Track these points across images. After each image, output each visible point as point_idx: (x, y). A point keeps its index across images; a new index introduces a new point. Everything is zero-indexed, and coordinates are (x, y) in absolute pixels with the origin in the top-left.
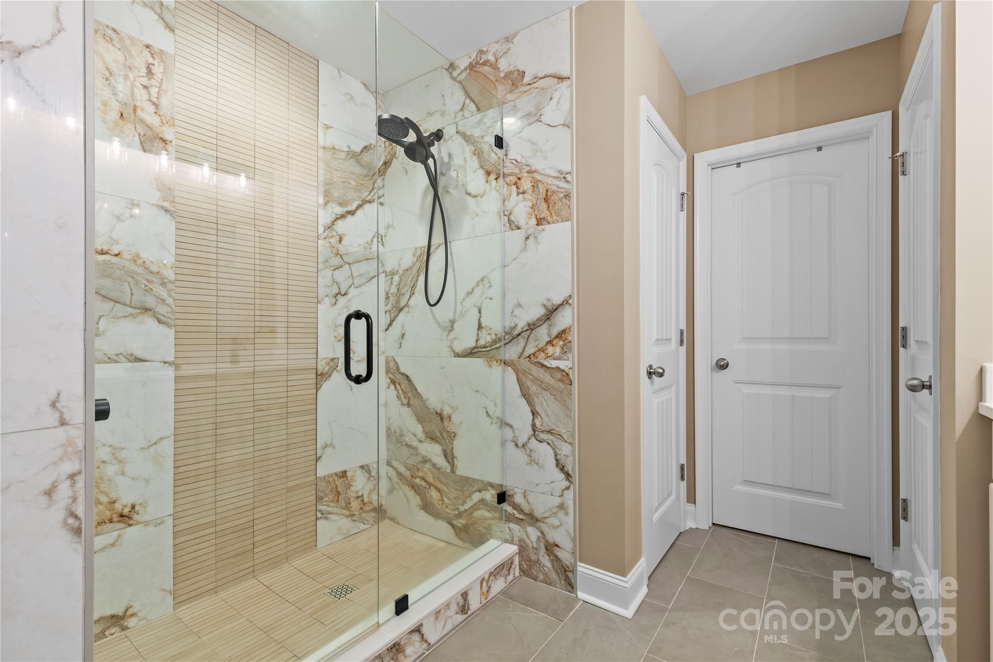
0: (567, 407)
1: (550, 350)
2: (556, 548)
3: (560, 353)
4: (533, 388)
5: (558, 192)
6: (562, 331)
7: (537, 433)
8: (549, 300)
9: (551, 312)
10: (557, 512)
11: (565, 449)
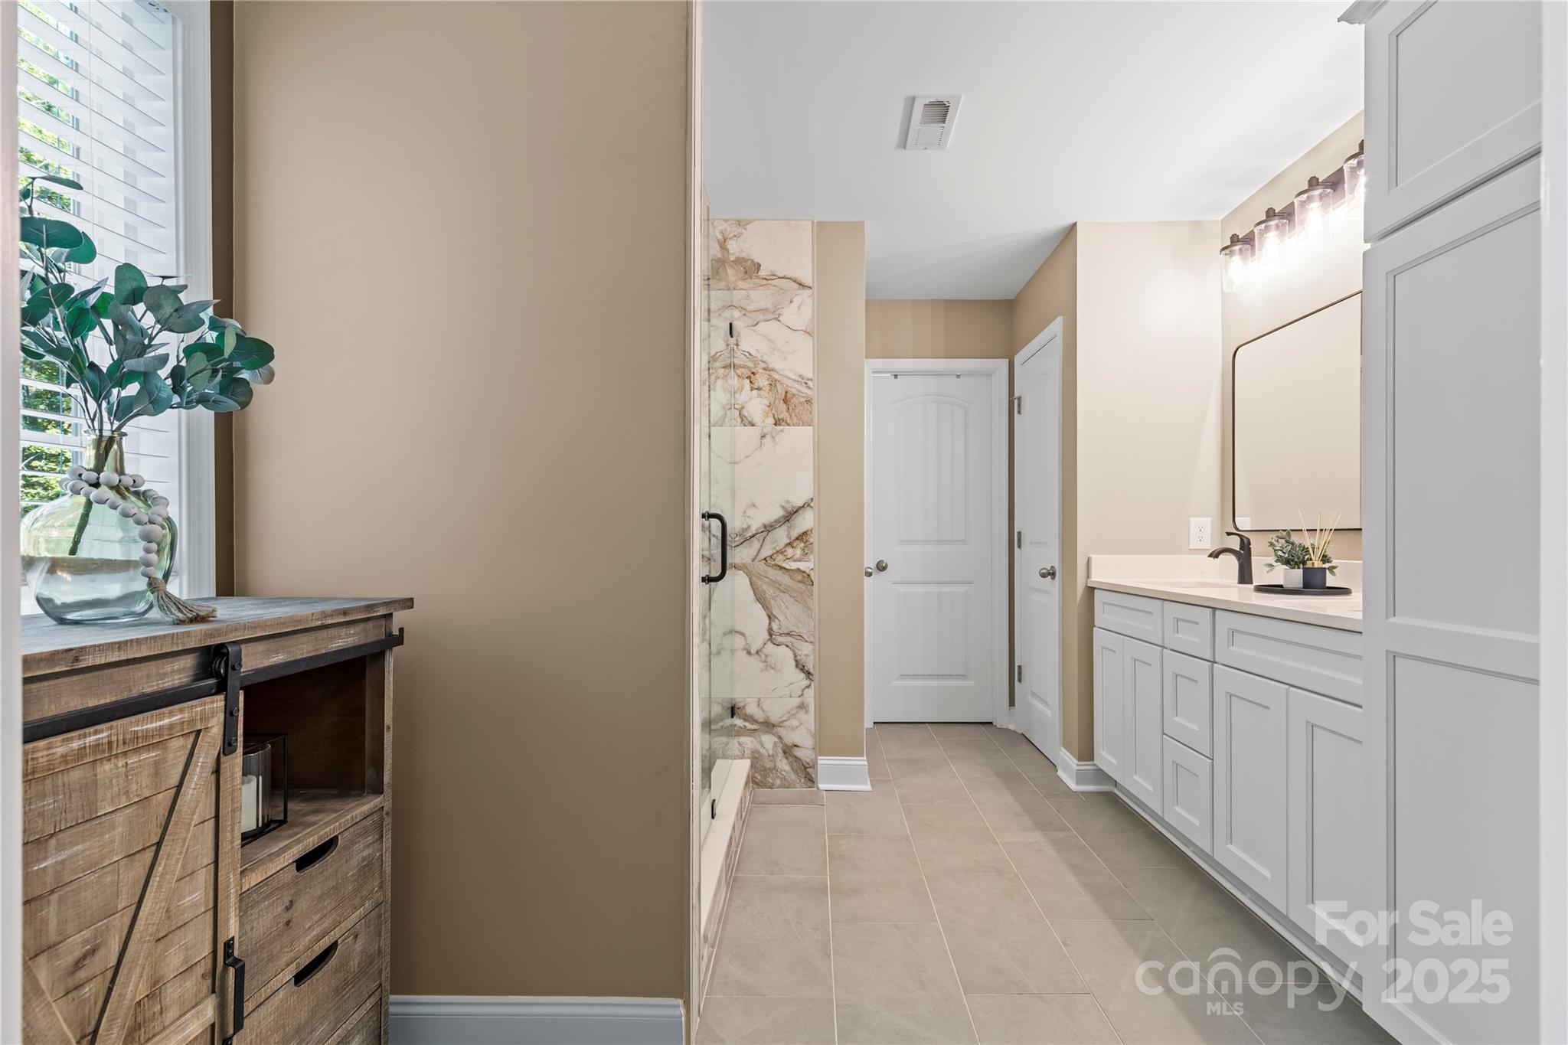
0: (808, 608)
1: (790, 551)
2: (796, 748)
3: (800, 555)
4: (770, 592)
5: (799, 395)
6: (803, 534)
7: (774, 637)
8: (788, 502)
9: (790, 515)
10: (797, 713)
11: (805, 649)
